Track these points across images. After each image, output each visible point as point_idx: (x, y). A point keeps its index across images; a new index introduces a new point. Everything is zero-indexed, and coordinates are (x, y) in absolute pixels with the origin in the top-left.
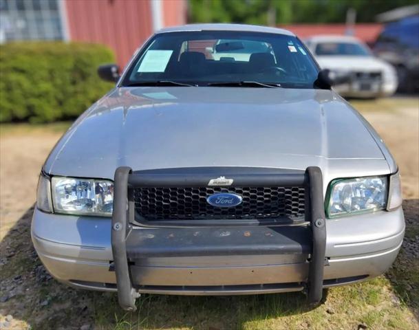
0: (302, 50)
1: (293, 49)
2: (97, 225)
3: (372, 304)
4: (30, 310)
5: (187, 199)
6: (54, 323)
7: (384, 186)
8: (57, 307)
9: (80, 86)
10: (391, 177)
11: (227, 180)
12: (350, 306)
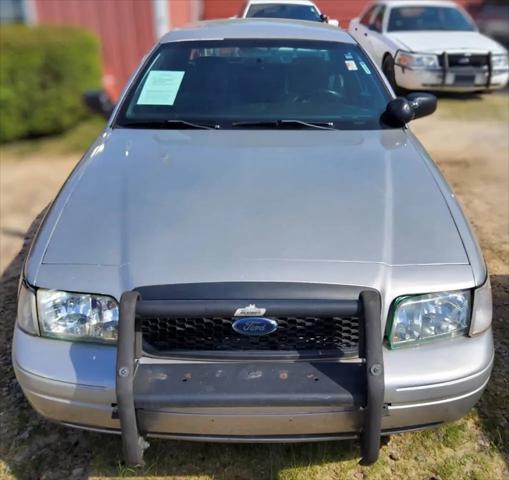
0: (364, 66)
1: (352, 66)
2: (94, 354)
3: (451, 447)
4: (6, 445)
5: (206, 324)
6: (39, 464)
7: (466, 303)
8: (40, 441)
9: (52, 92)
10: (476, 291)
11: (257, 309)
12: (422, 448)
